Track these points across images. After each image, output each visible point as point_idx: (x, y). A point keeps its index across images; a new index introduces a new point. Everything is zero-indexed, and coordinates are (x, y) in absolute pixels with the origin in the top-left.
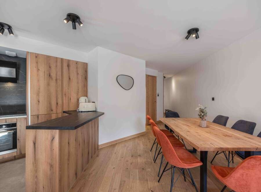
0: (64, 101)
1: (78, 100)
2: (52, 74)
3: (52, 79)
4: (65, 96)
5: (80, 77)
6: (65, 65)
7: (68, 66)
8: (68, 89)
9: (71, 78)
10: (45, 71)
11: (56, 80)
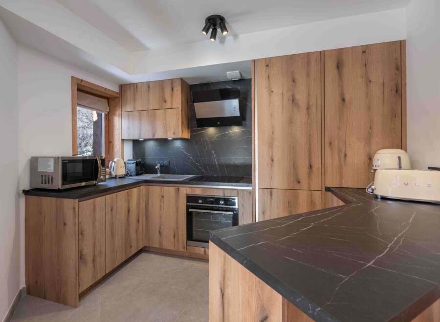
0: (329, 161)
1: (370, 159)
2: (297, 97)
3: (298, 107)
4: (332, 149)
5: (376, 90)
6: (330, 66)
7: (339, 66)
8: (339, 128)
9: (347, 98)
10: (284, 92)
11: (308, 109)
